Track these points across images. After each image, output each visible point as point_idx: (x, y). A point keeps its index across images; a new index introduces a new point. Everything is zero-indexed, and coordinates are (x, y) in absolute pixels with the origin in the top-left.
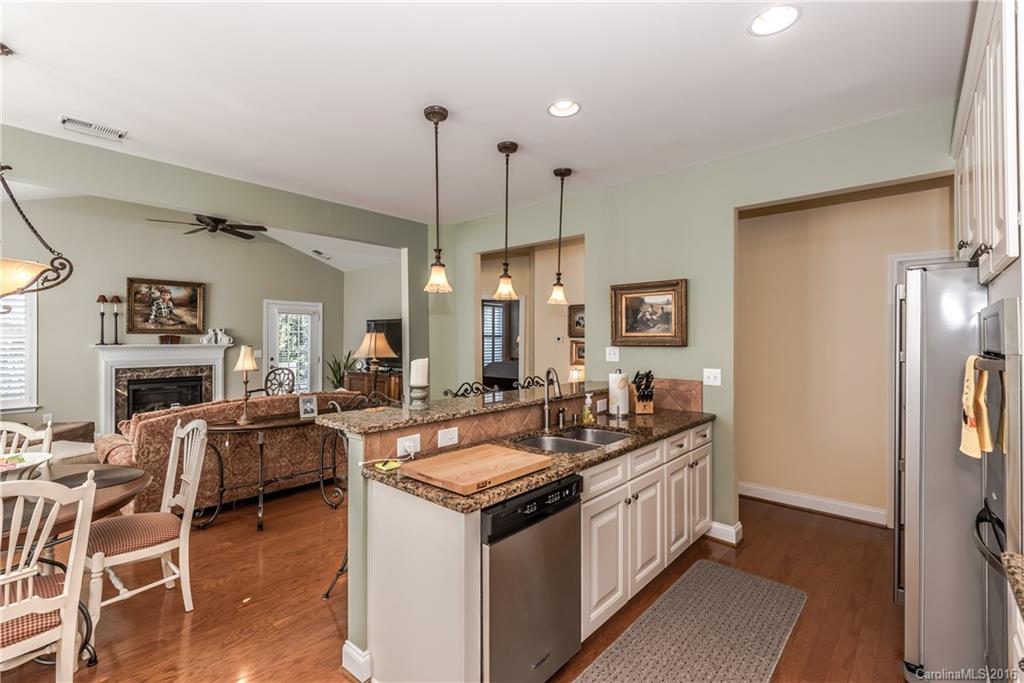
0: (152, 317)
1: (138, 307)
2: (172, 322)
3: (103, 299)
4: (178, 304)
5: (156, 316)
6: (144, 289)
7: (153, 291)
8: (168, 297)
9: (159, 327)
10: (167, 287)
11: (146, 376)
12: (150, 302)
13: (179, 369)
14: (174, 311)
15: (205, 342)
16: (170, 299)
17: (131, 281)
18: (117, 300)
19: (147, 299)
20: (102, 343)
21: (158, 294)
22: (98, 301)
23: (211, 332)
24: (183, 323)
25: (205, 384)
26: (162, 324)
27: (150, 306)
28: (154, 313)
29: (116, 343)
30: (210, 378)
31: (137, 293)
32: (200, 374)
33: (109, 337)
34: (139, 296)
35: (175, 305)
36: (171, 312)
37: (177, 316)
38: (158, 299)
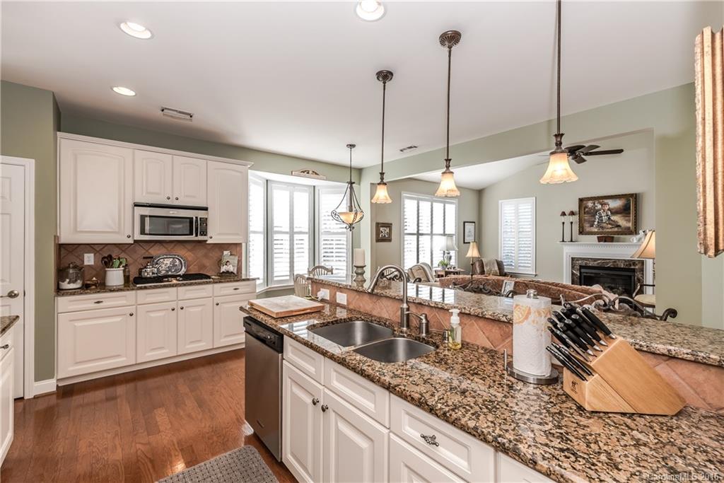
0: (596, 223)
1: (587, 217)
2: (610, 226)
3: (564, 214)
4: (615, 212)
5: (598, 222)
6: (590, 204)
7: (596, 205)
8: (607, 208)
9: (601, 230)
10: (606, 201)
11: (591, 264)
12: (594, 212)
13: (615, 261)
14: (612, 218)
15: (635, 241)
16: (609, 209)
17: (581, 200)
18: (572, 213)
19: (592, 211)
20: (563, 241)
21: (599, 206)
22: (561, 215)
23: (641, 232)
24: (619, 226)
25: (638, 275)
26: (602, 228)
27: (594, 216)
28: (597, 220)
29: (572, 241)
30: (642, 270)
31: (586, 207)
32: (632, 267)
33: (567, 238)
34: (587, 210)
35: (612, 213)
36: (609, 218)
37: (614, 221)
38: (600, 210)
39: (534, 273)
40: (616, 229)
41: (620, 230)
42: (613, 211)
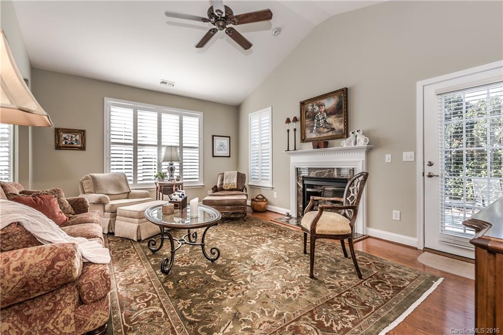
0: (315, 128)
1: (308, 122)
2: (326, 130)
3: (288, 121)
4: (330, 113)
5: (317, 127)
6: (310, 108)
7: (315, 107)
8: (323, 110)
9: (318, 136)
14: (327, 121)
16: (325, 111)
17: (302, 104)
18: (295, 120)
19: (312, 114)
20: (288, 150)
21: (317, 108)
22: (286, 123)
24: (333, 129)
26: (320, 133)
27: (313, 120)
28: (316, 125)
29: (295, 149)
33: (292, 147)
34: (307, 114)
35: (327, 115)
36: (325, 121)
37: (329, 124)
38: (317, 113)
39: (271, 186)
40: (330, 134)
41: (334, 134)
42: (328, 112)
